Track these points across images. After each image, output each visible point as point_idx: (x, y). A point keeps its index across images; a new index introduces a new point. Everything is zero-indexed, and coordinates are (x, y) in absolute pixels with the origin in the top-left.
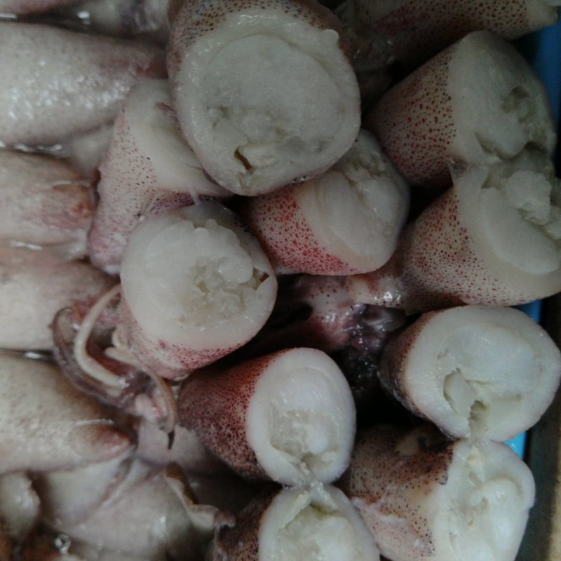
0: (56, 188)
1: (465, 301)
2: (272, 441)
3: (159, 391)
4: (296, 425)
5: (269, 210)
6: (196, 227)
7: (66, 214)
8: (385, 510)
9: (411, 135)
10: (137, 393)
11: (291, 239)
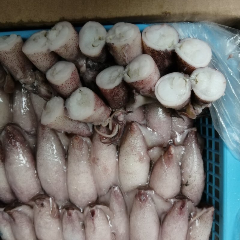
0: (73, 147)
1: (78, 45)
2: (113, 83)
3: (116, 114)
4: (112, 79)
5: (65, 91)
7: (78, 143)
8: (124, 56)
9: (44, 61)
10: (118, 121)
11: (70, 85)
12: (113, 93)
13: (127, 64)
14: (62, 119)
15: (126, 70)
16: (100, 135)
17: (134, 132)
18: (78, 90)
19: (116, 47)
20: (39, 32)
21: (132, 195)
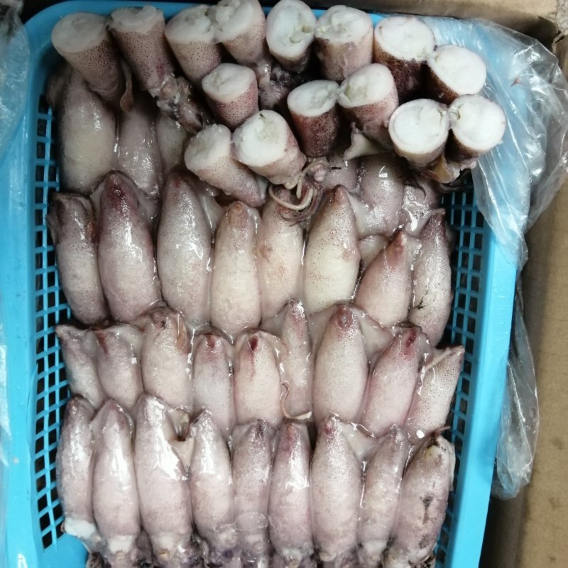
0: (230, 222)
1: (264, 37)
2: (320, 108)
3: (311, 168)
4: (316, 101)
5: (234, 115)
6: (242, 141)
7: (240, 215)
8: (343, 63)
9: (203, 59)
10: (315, 181)
11: (245, 104)
12: (317, 125)
13: (344, 79)
15: (343, 87)
16: (280, 205)
17: (340, 204)
18: (256, 116)
19: (332, 46)
20: (194, 6)
21: (323, 319)
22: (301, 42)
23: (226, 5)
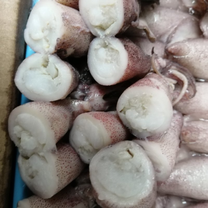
1: (50, 103)
2: (119, 53)
3: (158, 68)
5: (120, 135)
6: (146, 130)
9: (70, 162)
10: (165, 67)
11: (112, 125)
12: (134, 56)
14: (165, 147)
17: (181, 49)
18: (121, 115)
19: (64, 36)
20: (19, 168)
22: (57, 66)
23: (20, 139)
